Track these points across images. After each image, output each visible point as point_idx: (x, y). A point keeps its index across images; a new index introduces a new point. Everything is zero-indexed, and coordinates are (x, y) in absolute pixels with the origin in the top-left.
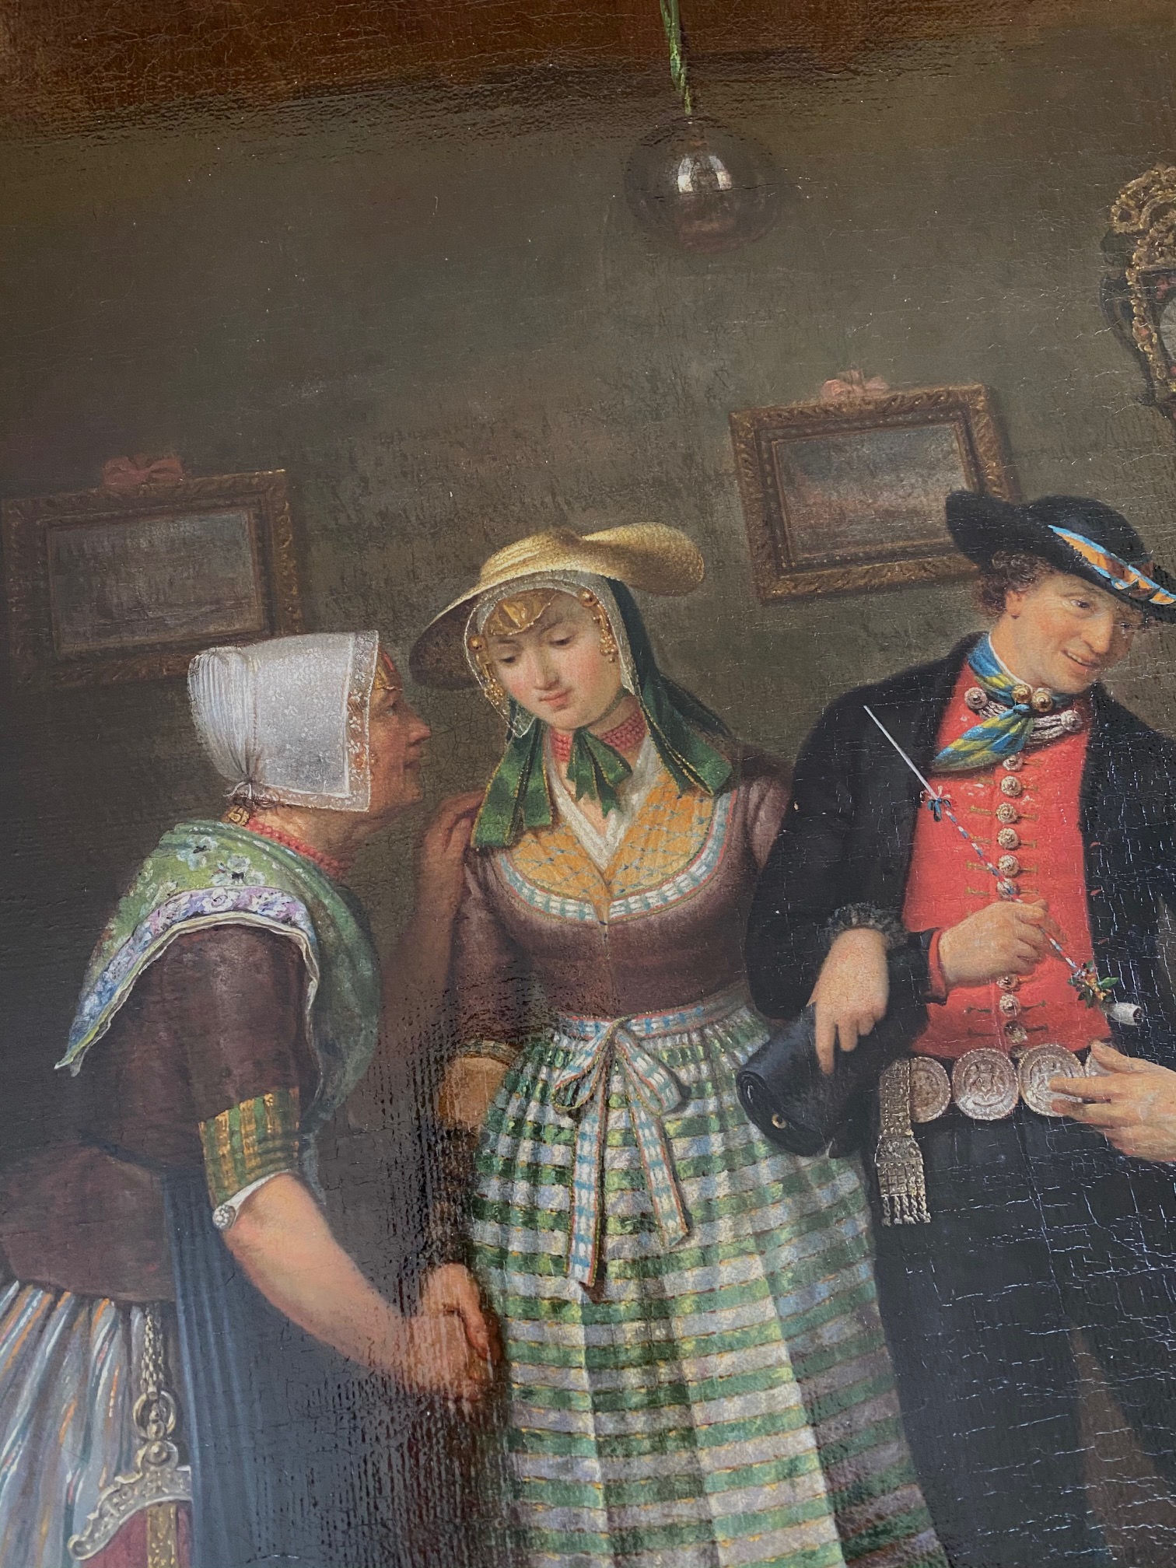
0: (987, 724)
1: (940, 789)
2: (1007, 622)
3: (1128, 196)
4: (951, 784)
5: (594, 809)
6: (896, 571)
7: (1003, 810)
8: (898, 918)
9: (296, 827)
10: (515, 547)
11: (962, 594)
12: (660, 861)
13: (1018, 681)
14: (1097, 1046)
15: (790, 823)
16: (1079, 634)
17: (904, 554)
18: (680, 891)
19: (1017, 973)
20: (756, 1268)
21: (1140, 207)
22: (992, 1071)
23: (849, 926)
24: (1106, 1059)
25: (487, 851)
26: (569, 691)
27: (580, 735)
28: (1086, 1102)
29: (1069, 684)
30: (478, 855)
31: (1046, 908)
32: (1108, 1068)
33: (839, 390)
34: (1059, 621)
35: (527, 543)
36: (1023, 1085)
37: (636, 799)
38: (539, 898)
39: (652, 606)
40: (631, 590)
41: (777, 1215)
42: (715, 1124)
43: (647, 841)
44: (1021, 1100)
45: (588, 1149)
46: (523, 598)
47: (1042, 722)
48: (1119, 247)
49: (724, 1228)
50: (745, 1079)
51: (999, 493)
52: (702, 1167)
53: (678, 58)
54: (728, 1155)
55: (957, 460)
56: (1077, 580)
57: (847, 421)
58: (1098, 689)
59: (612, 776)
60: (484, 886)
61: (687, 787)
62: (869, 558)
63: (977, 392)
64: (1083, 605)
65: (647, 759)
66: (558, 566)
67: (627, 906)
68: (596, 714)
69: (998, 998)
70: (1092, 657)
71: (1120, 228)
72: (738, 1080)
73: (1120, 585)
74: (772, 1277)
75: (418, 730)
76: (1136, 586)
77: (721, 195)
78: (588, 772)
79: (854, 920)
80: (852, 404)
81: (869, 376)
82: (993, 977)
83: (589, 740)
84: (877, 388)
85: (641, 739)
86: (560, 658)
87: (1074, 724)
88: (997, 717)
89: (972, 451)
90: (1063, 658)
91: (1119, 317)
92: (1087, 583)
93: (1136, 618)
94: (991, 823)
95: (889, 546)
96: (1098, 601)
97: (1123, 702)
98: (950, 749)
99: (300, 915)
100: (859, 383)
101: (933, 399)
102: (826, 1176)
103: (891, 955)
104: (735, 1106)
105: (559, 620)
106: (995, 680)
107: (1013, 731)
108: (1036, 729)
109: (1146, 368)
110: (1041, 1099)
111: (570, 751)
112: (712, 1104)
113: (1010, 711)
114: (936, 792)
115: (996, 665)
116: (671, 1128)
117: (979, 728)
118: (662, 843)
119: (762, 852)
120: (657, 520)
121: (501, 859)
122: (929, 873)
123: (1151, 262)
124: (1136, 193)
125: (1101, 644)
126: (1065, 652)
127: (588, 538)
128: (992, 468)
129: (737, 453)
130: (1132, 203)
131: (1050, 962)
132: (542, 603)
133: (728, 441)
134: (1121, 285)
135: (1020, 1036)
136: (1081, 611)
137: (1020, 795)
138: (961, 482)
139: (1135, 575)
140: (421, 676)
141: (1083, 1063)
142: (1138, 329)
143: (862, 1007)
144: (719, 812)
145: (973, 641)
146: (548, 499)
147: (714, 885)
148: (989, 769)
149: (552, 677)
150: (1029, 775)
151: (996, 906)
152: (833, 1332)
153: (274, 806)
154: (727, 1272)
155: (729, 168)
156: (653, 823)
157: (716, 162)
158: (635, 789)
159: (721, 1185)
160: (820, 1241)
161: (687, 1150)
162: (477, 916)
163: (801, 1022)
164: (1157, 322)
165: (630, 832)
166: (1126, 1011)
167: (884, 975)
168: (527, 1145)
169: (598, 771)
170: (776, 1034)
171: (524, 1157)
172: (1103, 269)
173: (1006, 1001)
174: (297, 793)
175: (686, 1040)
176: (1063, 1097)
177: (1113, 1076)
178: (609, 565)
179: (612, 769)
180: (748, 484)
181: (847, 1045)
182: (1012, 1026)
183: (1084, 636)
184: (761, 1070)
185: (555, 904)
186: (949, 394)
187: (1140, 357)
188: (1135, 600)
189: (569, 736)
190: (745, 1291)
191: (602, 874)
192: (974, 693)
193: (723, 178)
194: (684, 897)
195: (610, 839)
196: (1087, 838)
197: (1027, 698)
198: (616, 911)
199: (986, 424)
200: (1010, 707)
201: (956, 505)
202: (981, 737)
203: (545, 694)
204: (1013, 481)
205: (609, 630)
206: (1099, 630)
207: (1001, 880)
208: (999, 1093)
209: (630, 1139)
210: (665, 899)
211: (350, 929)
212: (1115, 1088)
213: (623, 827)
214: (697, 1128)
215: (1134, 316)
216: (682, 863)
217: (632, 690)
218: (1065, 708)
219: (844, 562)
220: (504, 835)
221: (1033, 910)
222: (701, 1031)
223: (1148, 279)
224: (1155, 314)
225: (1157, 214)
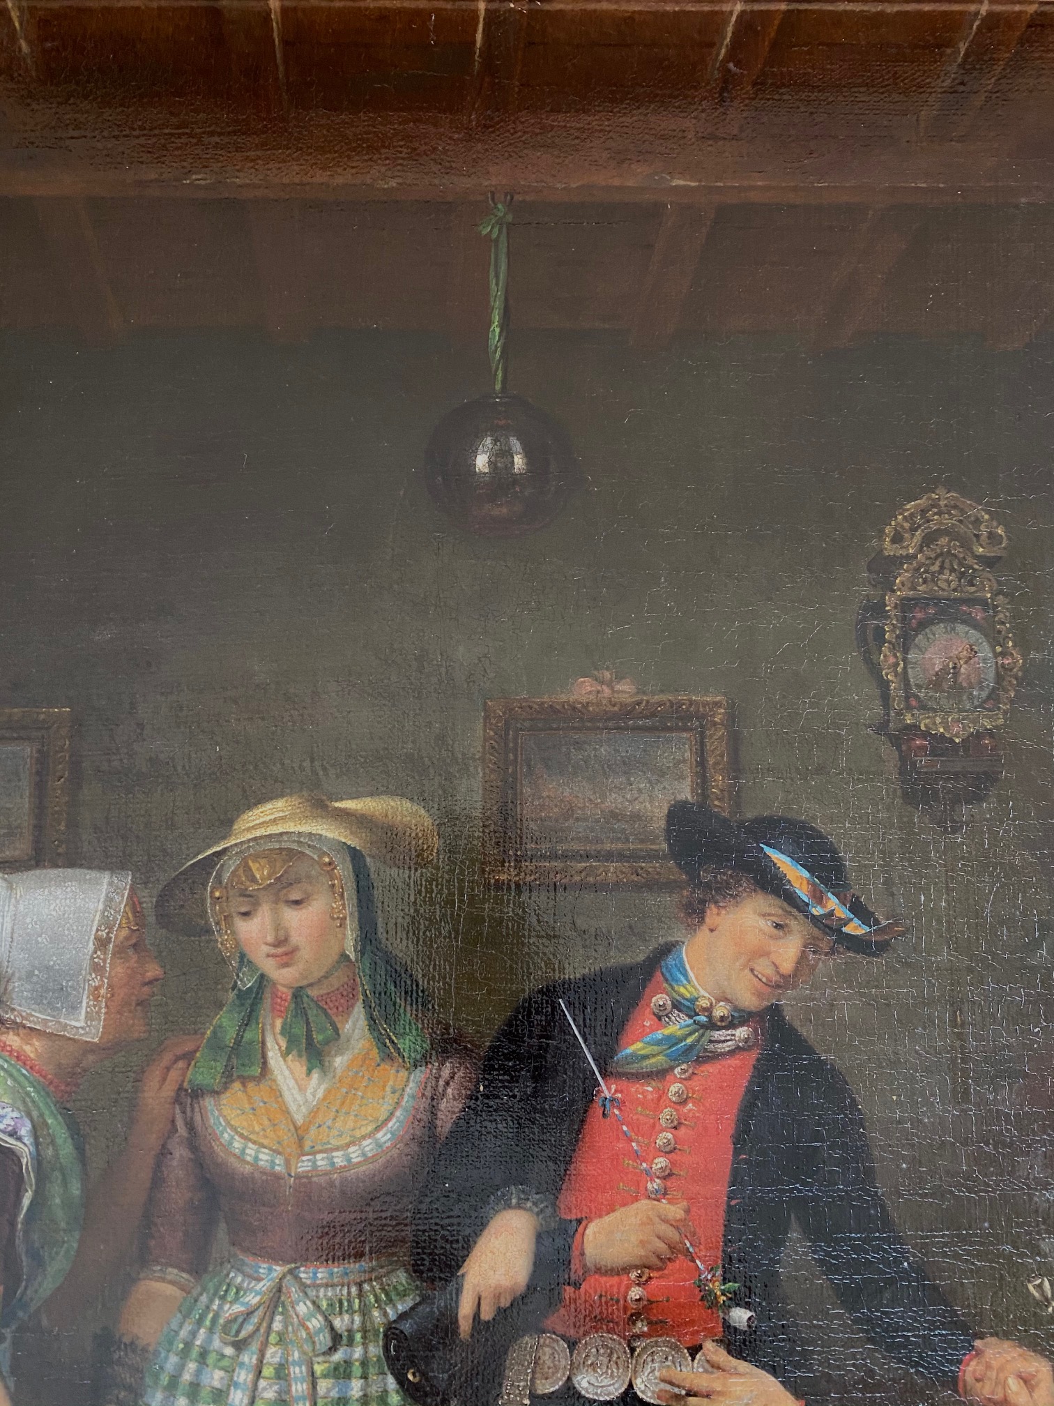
0: (667, 1031)
1: (613, 1087)
2: (703, 934)
3: (905, 518)
4: (624, 1083)
5: (300, 1068)
6: (612, 871)
7: (666, 1114)
8: (554, 1205)
9: (34, 1048)
10: (269, 806)
11: (668, 901)
12: (350, 1124)
13: (703, 992)
14: (709, 1346)
16: (767, 954)
17: (621, 857)
18: (364, 1154)
19: (648, 1268)
21: (913, 530)
22: (610, 1355)
23: (510, 1207)
24: (714, 1358)
25: (197, 1093)
26: (296, 949)
27: (298, 994)
28: (689, 1394)
29: (749, 1000)
30: (190, 1095)
31: (687, 1211)
32: (716, 1367)
33: (589, 689)
35: (280, 803)
36: (635, 1372)
37: (339, 1062)
38: (237, 1144)
39: (386, 875)
40: (368, 860)
42: (357, 1370)
43: (343, 1103)
44: (631, 1386)
45: (243, 1376)
46: (269, 856)
47: (717, 1035)
48: (885, 568)
50: (392, 1333)
51: (722, 808)
53: (497, 330)
55: (686, 769)
56: (779, 902)
57: (591, 720)
59: (321, 1037)
60: (191, 1126)
62: (588, 856)
63: (717, 704)
64: (778, 926)
65: (355, 1025)
66: (305, 828)
67: (314, 1162)
68: (317, 974)
69: (628, 1288)
70: (775, 978)
71: (889, 549)
72: (386, 1335)
73: (817, 911)
75: (153, 971)
76: (831, 913)
77: (515, 480)
78: (300, 1030)
79: (514, 1201)
80: (599, 704)
81: (619, 678)
82: (626, 1270)
83: (305, 999)
84: (626, 690)
85: (353, 1006)
86: (294, 919)
87: (746, 1040)
88: (678, 1025)
89: (702, 764)
90: (750, 975)
91: (870, 641)
92: (785, 905)
93: (825, 943)
94: (654, 1126)
95: (608, 846)
96: (793, 923)
97: (797, 1024)
98: (629, 1050)
99: (25, 1131)
100: (610, 684)
101: (676, 706)
104: (379, 1357)
106: (682, 990)
107: (689, 1040)
108: (711, 1041)
109: (886, 698)
111: (287, 1009)
112: (358, 1353)
113: (691, 1021)
114: (609, 1089)
115: (686, 975)
116: (318, 1369)
117: (659, 1035)
118: (355, 1107)
120: (402, 795)
121: (208, 1102)
123: (914, 589)
124: (912, 515)
125: (787, 966)
126: (752, 970)
127: (337, 805)
128: (718, 781)
129: (485, 740)
130: (907, 525)
132: (285, 861)
133: (480, 725)
134: (878, 609)
135: (641, 1327)
136: (775, 931)
137: (684, 1102)
138: (685, 792)
139: (833, 902)
140: (164, 919)
141: (693, 1360)
142: (887, 657)
143: (506, 1282)
144: (411, 1084)
145: (667, 949)
146: (307, 764)
147: (395, 1152)
148: (661, 1074)
149: (282, 934)
150: (696, 1084)
151: (644, 1203)
153: (17, 1027)
155: (528, 454)
156: (351, 1086)
157: (516, 444)
158: (340, 1052)
161: (329, 1390)
162: (180, 1152)
163: (449, 1291)
164: (906, 651)
165: (328, 1092)
166: (740, 1316)
167: (531, 1256)
168: (192, 1366)
169: (309, 1031)
171: (187, 1377)
172: (866, 590)
173: (636, 1292)
174: (39, 1018)
175: (345, 1292)
176: (668, 1387)
177: (719, 1373)
178: (352, 833)
179: (322, 1030)
180: (492, 771)
182: (634, 1317)
183: (773, 957)
184: (407, 1327)
185: (251, 1151)
186: (691, 703)
187: (884, 685)
189: (287, 993)
191: (296, 1129)
192: (660, 999)
193: (519, 461)
194: (367, 1160)
195: (310, 1097)
196: (737, 1152)
197: (708, 1010)
198: (304, 1166)
199: (720, 738)
200: (691, 1017)
201: (678, 813)
202: (658, 1043)
203: (273, 951)
204: (736, 797)
205: (342, 896)
207: (652, 1180)
208: (612, 1376)
209: (281, 1373)
210: (349, 1160)
211: (67, 1149)
212: (718, 1386)
213: (323, 1087)
215: (885, 641)
216: (370, 1128)
217: (352, 957)
218: (742, 1024)
219: (565, 857)
220: (216, 1082)
221: (675, 1211)
222: (360, 1285)
223: (906, 605)
224: (905, 643)
225: (929, 539)
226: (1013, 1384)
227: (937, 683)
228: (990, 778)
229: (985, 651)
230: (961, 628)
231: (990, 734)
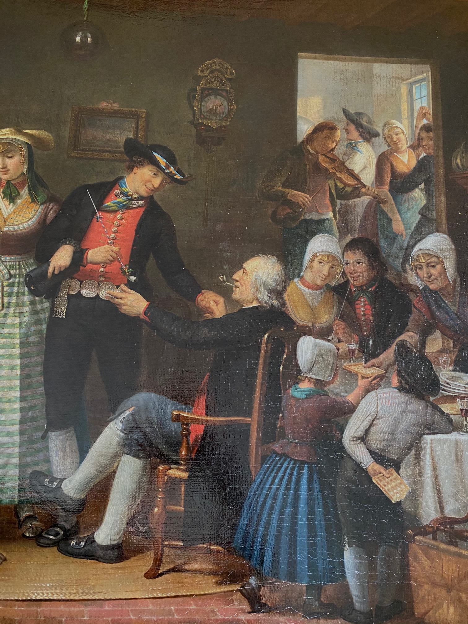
0: (118, 200)
1: (101, 214)
2: (132, 175)
3: (205, 66)
4: (104, 213)
6: (106, 156)
7: (116, 222)
8: (79, 244)
10: (4, 130)
11: (123, 165)
12: (21, 218)
13: (130, 190)
14: (122, 285)
15: (58, 215)
16: (151, 182)
17: (109, 152)
18: (24, 227)
19: (107, 263)
20: (17, 321)
21: (207, 69)
22: (92, 286)
23: (66, 244)
24: (124, 289)
26: (9, 170)
27: (8, 182)
28: (115, 298)
29: (144, 193)
31: (119, 249)
33: (105, 105)
34: (147, 178)
35: (7, 129)
36: (99, 290)
39: (37, 152)
40: (32, 147)
41: (26, 309)
42: (16, 285)
43: (19, 213)
44: (98, 294)
47: (133, 202)
48: (197, 80)
49: (12, 310)
50: (27, 275)
52: (10, 294)
53: (86, 3)
54: (18, 293)
55: (132, 129)
56: (155, 168)
57: (105, 113)
58: (151, 197)
59: (14, 195)
61: (33, 201)
62: (100, 151)
63: (144, 112)
64: (155, 174)
65: (25, 192)
66: (14, 137)
67: (9, 228)
68: (14, 177)
69: (100, 269)
70: (153, 188)
71: (199, 73)
72: (25, 276)
73: (167, 171)
74: (21, 324)
76: (171, 172)
77: (88, 45)
78: (8, 192)
79: (68, 243)
80: (107, 109)
81: (114, 103)
82: (100, 263)
83: (10, 184)
84: (116, 106)
85: (25, 187)
86: (8, 161)
87: (142, 205)
88: (122, 199)
89: (137, 127)
90: (145, 187)
91: (191, 98)
92: (158, 169)
94: (111, 225)
95: (106, 149)
96: (159, 174)
97: (158, 202)
98: (106, 204)
100: (111, 104)
101: (131, 111)
102: (41, 302)
103: (74, 253)
104: (23, 282)
105: (11, 151)
106: (124, 189)
107: (125, 203)
108: (131, 204)
109: (194, 114)
110: (103, 294)
111: (5, 186)
112: (17, 280)
113: (126, 198)
114: (99, 214)
115: (126, 185)
116: (5, 284)
117: (116, 201)
118: (22, 214)
119: (48, 222)
120: (45, 130)
122: (91, 235)
123: (206, 85)
124: (207, 65)
125: (156, 185)
126: (146, 186)
127: (24, 131)
128: (141, 133)
129: (72, 116)
130: (205, 68)
131: (116, 263)
132: (7, 146)
133: (70, 112)
134: (195, 90)
135: (102, 279)
136: (154, 176)
137: (122, 220)
138: (131, 136)
139: (172, 169)
141: (117, 289)
142: (196, 103)
143: (63, 264)
144: (40, 209)
145: (121, 178)
146: (16, 119)
147: (33, 227)
148: (115, 211)
149: (5, 166)
150: (126, 215)
152: (31, 339)
154: (9, 320)
155: (92, 38)
156: (22, 208)
157: (89, 35)
158: (19, 199)
159: (14, 300)
160: (35, 317)
161: (7, 290)
163: (46, 265)
164: (201, 102)
165: (15, 209)
166: (133, 278)
167: (71, 257)
169: (11, 192)
170: (39, 266)
172: (192, 85)
173: (102, 270)
175: (15, 263)
176: (109, 295)
177: (124, 293)
178: (28, 139)
179: (15, 193)
180: (72, 125)
181: (56, 272)
182: (101, 276)
183: (153, 182)
184: (32, 274)
186: (136, 111)
187: (194, 111)
188: (171, 176)
189: (5, 182)
190: (13, 325)
191: (4, 219)
192: (117, 191)
193: (89, 40)
194: (25, 229)
195: (9, 211)
196: (136, 235)
197: (131, 195)
198: (6, 229)
199: (144, 121)
200: (126, 197)
201: (128, 142)
202: (115, 203)
203: (2, 170)
205: (24, 157)
206: (157, 182)
207: (110, 240)
208: (92, 291)
210: (19, 228)
212: (124, 296)
213: (14, 208)
214: (12, 285)
215: (195, 99)
216: (26, 220)
217: (26, 173)
218: (141, 200)
219: (92, 151)
221: (116, 249)
222: (19, 262)
223: (203, 90)
224: (201, 100)
225: (211, 72)
226: (212, 303)
227: (210, 111)
228: (223, 139)
229: (225, 103)
230: (219, 97)
231: (225, 127)
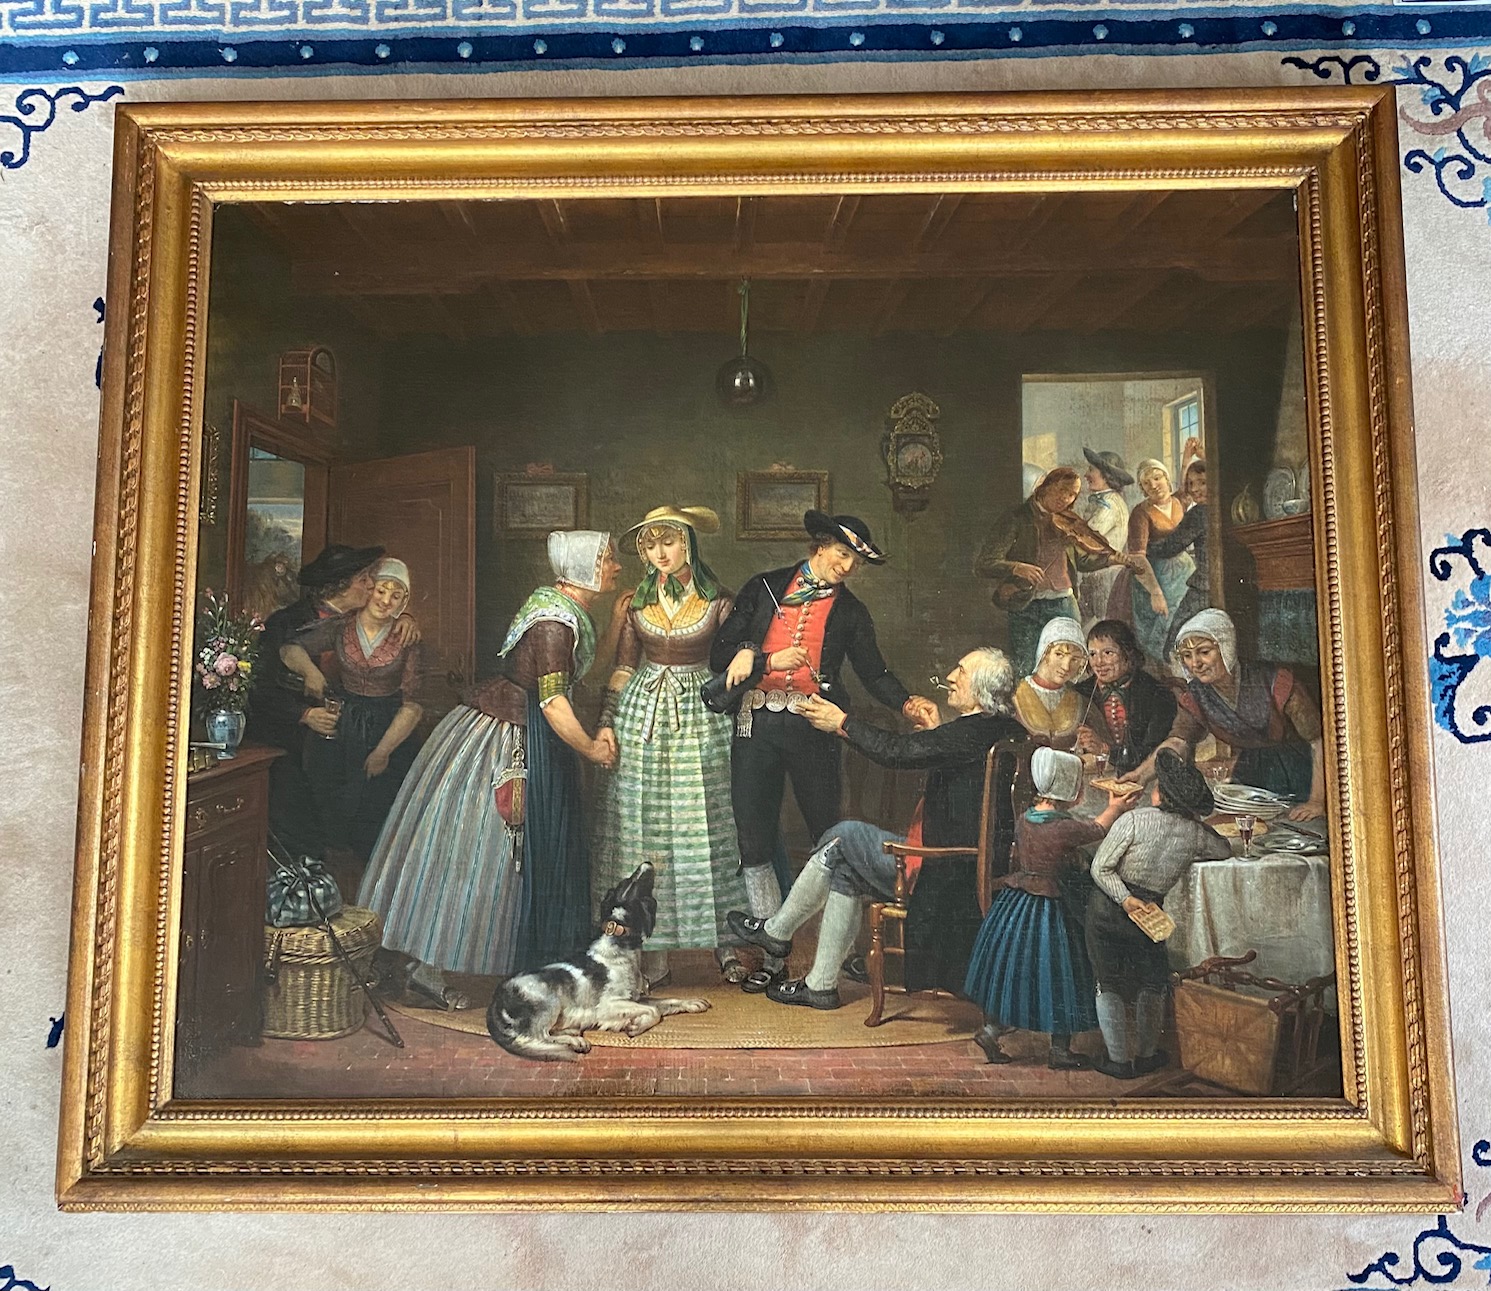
2: (817, 557)
3: (900, 403)
5: (671, 600)
6: (783, 535)
7: (801, 618)
9: (577, 593)
11: (805, 545)
15: (732, 613)
17: (787, 529)
20: (696, 742)
21: (903, 408)
25: (635, 610)
29: (833, 580)
30: (632, 610)
32: (815, 702)
33: (777, 468)
34: (835, 559)
37: (685, 599)
38: (649, 626)
39: (700, 536)
41: (705, 728)
45: (652, 701)
46: (658, 528)
48: (891, 424)
49: (689, 730)
50: (702, 688)
51: (824, 511)
52: (685, 712)
53: (744, 331)
54: (694, 710)
55: (813, 498)
57: (777, 480)
58: (842, 584)
60: (632, 620)
61: (701, 597)
62: (774, 529)
63: (825, 474)
65: (690, 587)
71: (893, 416)
74: (700, 745)
75: (618, 567)
77: (750, 389)
78: (671, 588)
80: (780, 474)
81: (789, 464)
84: (791, 469)
89: (819, 496)
91: (884, 451)
93: (862, 560)
95: (783, 526)
99: (575, 620)
100: (785, 466)
101: (810, 474)
102: (722, 719)
103: (755, 658)
109: (889, 472)
110: (792, 708)
112: (692, 694)
119: (721, 622)
121: (638, 612)
122: (774, 636)
123: (902, 431)
124: (903, 402)
125: (847, 568)
128: (825, 502)
129: (738, 487)
130: (901, 406)
131: (805, 668)
133: (736, 481)
134: (888, 438)
135: (790, 688)
138: (813, 508)
140: (622, 549)
142: (890, 457)
143: (743, 673)
145: (805, 562)
146: (671, 495)
148: (799, 605)
150: (812, 608)
151: (792, 649)
152: (714, 763)
153: (570, 585)
154: (687, 742)
155: (755, 379)
157: (750, 375)
159: (690, 717)
160: (717, 738)
162: (629, 629)
163: (723, 675)
164: (898, 455)
166: (826, 686)
168: (634, 698)
170: (715, 677)
171: (633, 701)
172: (884, 431)
173: (788, 677)
174: (577, 582)
180: (740, 498)
181: (736, 683)
182: (788, 685)
185: (654, 628)
186: (815, 474)
187: (889, 467)
188: (864, 555)
190: (692, 748)
192: (801, 579)
193: (751, 381)
197: (817, 584)
199: (826, 487)
201: (809, 514)
204: (830, 507)
206: (847, 564)
209: (665, 701)
211: (589, 628)
214: (686, 701)
215: (890, 451)
219: (766, 529)
220: (641, 605)
221: (804, 651)
223: (898, 437)
224: (897, 451)
225: (909, 412)
226: (923, 711)
227: (909, 467)
228: (927, 501)
229: (929, 455)
230: (920, 446)
231: (928, 485)
